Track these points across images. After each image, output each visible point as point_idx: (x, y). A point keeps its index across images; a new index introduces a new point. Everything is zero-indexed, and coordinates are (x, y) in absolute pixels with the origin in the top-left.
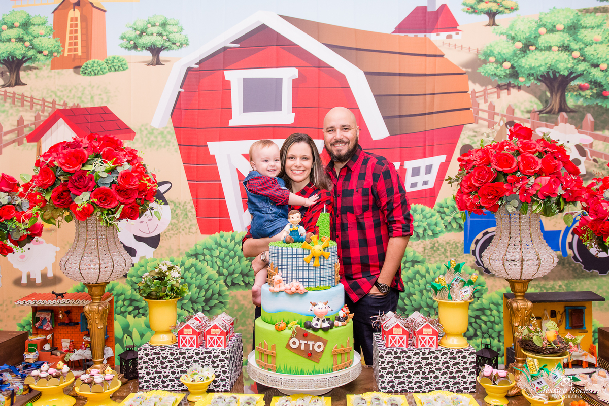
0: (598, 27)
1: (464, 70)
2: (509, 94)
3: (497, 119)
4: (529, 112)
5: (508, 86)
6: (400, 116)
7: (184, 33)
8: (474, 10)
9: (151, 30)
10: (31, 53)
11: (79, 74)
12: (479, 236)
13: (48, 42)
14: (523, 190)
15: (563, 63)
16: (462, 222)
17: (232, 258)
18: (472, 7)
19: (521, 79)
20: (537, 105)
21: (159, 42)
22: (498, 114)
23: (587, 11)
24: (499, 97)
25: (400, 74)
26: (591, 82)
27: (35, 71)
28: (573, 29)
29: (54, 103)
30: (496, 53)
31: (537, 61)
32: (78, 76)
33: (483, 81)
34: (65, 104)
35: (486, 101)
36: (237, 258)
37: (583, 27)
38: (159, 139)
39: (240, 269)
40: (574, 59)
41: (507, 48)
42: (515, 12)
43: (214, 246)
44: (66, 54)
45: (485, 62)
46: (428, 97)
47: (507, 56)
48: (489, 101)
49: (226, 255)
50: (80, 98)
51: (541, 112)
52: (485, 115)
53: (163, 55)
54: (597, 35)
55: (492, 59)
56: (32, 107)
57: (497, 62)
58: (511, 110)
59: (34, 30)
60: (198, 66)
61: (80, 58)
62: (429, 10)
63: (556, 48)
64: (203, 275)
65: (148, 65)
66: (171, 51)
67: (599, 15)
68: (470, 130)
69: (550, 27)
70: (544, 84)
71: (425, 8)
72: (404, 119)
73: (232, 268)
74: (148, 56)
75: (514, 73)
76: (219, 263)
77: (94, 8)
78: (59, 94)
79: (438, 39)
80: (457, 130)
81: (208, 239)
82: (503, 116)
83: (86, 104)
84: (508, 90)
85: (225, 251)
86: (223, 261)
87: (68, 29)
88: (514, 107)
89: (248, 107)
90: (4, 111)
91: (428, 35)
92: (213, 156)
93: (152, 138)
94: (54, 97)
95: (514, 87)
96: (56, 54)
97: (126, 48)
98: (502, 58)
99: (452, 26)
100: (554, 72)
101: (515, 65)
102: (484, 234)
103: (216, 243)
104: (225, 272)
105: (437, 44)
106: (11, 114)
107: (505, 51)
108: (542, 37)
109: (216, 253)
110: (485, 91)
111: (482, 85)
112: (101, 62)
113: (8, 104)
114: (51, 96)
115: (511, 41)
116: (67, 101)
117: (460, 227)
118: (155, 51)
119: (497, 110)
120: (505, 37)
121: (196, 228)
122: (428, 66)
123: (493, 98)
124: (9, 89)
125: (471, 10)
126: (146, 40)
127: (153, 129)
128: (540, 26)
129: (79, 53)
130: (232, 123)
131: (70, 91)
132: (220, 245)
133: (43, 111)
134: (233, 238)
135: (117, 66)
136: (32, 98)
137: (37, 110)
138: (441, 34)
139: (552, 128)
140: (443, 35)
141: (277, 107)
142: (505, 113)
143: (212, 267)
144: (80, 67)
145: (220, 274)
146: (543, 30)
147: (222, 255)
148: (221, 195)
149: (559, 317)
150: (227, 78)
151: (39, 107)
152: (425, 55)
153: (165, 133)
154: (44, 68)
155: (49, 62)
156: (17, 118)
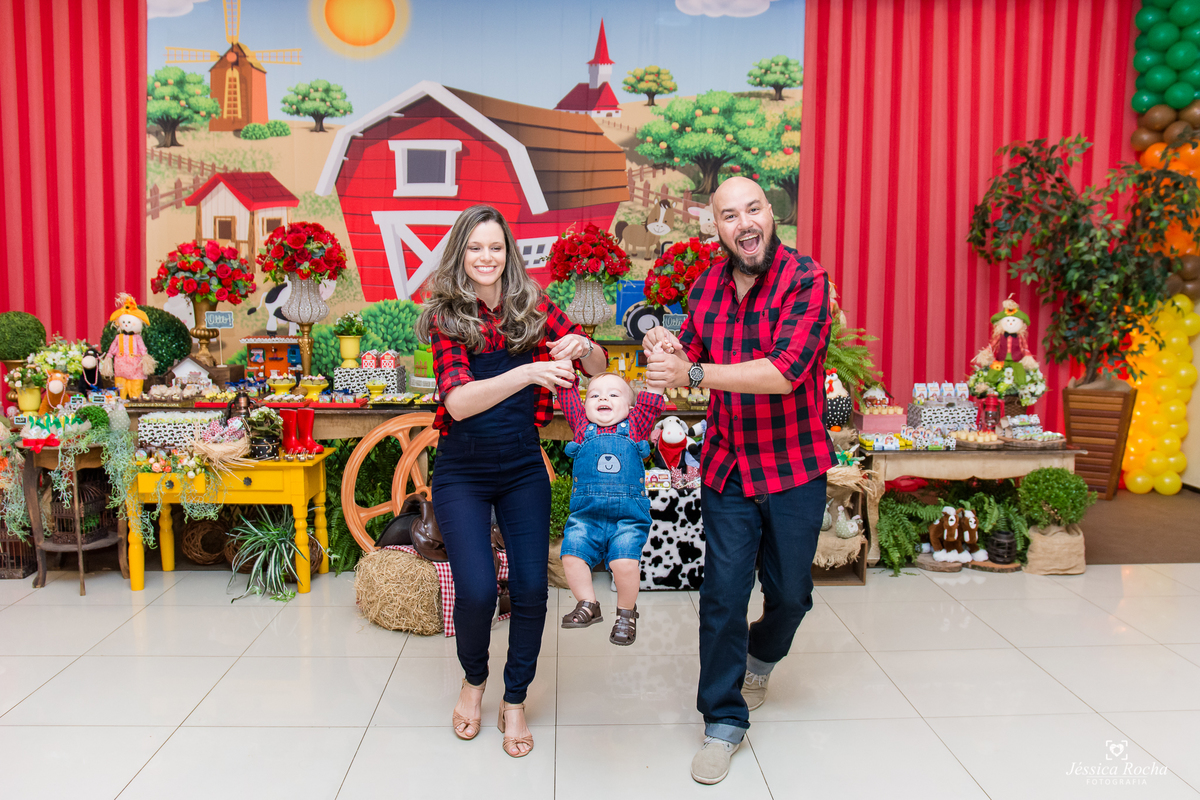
0: (752, 111)
1: (622, 148)
2: (664, 173)
3: (652, 197)
4: (682, 191)
5: (663, 166)
6: (559, 192)
7: (347, 100)
8: (633, 89)
9: (313, 95)
10: (187, 113)
11: (238, 136)
12: (631, 309)
13: (205, 102)
14: (580, 267)
15: (717, 145)
16: (615, 295)
17: (396, 325)
18: (632, 86)
19: (677, 159)
20: (690, 185)
21: (322, 108)
22: (652, 193)
23: (742, 95)
24: (654, 176)
25: (559, 151)
26: (742, 165)
27: (192, 132)
28: (728, 112)
29: (213, 166)
30: (653, 132)
31: (691, 142)
32: (238, 139)
33: (640, 160)
34: (225, 168)
35: (642, 180)
36: (401, 325)
37: (737, 111)
38: (324, 206)
39: (403, 336)
40: (727, 141)
41: (663, 128)
42: (674, 93)
43: (378, 313)
44: (225, 116)
45: (643, 141)
46: (588, 175)
47: (664, 136)
48: (645, 179)
49: (390, 323)
50: (241, 163)
51: (693, 192)
52: (640, 194)
53: (326, 122)
54: (749, 119)
55: (649, 139)
56: (189, 170)
57: (654, 142)
58: (665, 189)
59: (189, 88)
60: (361, 135)
61: (240, 121)
62: (590, 87)
63: (711, 130)
64: (367, 341)
65: (312, 131)
66: (335, 118)
67: (753, 99)
68: (626, 207)
69: (706, 109)
70: (697, 166)
71: (587, 85)
72: (561, 194)
73: (396, 335)
74: (311, 122)
75: (670, 153)
76: (383, 330)
77: (254, 70)
78: (218, 157)
79: (598, 116)
80: (613, 207)
81: (373, 307)
82: (658, 194)
83: (248, 169)
84: (664, 170)
85: (389, 318)
86: (387, 327)
87: (227, 90)
88: (667, 186)
89: (413, 178)
90: (159, 173)
91: (589, 112)
92: (378, 227)
93: (317, 206)
94: (213, 160)
95: (669, 167)
96: (214, 115)
97: (288, 112)
98: (659, 138)
99: (612, 104)
100: (708, 154)
101: (671, 145)
102: (636, 307)
103: (381, 310)
104: (389, 338)
105: (596, 122)
106: (168, 177)
107: (662, 132)
108: (698, 118)
109: (381, 320)
110: (641, 170)
111: (638, 164)
112: (262, 126)
113: (164, 165)
114: (210, 159)
115: (668, 122)
116: (227, 165)
117: (613, 300)
118: (319, 117)
119: (652, 189)
120: (662, 118)
121: (361, 296)
122: (587, 143)
123: (649, 177)
124: (164, 150)
125: (631, 89)
126: (308, 105)
127: (318, 197)
128: (696, 108)
129: (240, 116)
130: (397, 193)
131: (231, 155)
132: (383, 312)
133: (202, 174)
134: (397, 306)
135: (279, 131)
136: (190, 160)
137: (195, 173)
138: (602, 112)
139: (703, 207)
140: (604, 113)
141: (441, 179)
142: (660, 192)
143: (377, 333)
144: (240, 130)
145: (385, 340)
146: (699, 112)
147: (387, 322)
148: (385, 263)
149: (631, 358)
150: (391, 148)
151: (197, 170)
152: (586, 133)
153: (330, 201)
154: (202, 130)
155: (207, 123)
156: (174, 181)
